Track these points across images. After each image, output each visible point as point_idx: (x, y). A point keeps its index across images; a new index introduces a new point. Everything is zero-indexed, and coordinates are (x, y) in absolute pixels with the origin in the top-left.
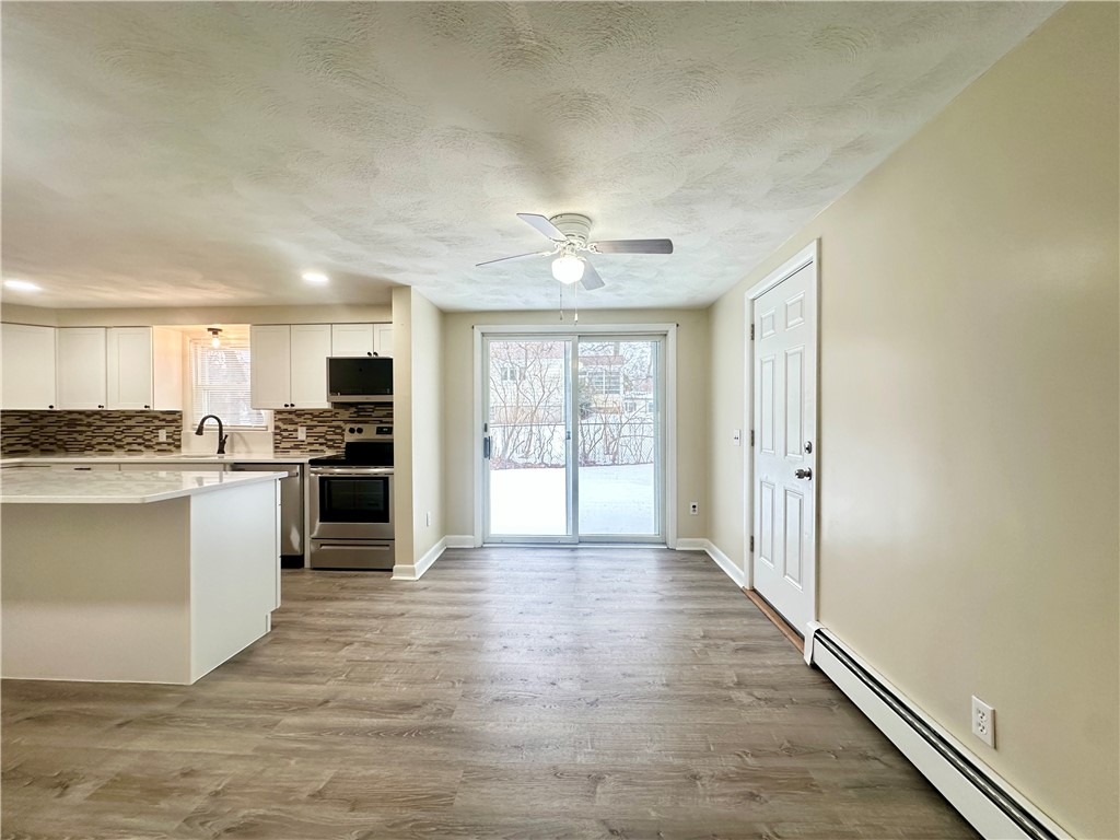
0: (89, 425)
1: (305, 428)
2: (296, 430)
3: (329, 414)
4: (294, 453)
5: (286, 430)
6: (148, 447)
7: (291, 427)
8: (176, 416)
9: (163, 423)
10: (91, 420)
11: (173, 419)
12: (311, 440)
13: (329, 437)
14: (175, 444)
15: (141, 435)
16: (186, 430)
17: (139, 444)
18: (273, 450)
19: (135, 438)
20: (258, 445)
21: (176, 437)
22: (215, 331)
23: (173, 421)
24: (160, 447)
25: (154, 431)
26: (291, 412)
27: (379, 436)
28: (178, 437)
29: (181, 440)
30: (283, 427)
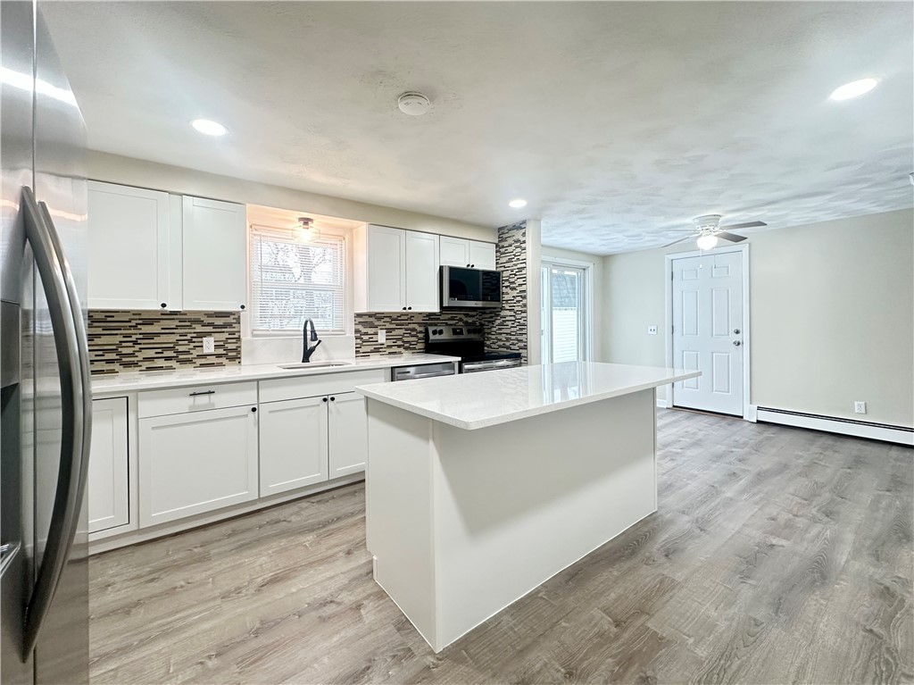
1: (385, 331)
2: (376, 334)
3: (404, 317)
4: (375, 357)
5: (366, 334)
6: (182, 362)
7: (371, 331)
8: (230, 320)
9: (210, 329)
11: (225, 323)
12: (390, 343)
13: (405, 339)
14: (231, 353)
15: (172, 345)
16: (246, 337)
17: (168, 359)
18: (354, 355)
19: (160, 350)
20: (339, 350)
21: (230, 346)
22: (306, 221)
23: (224, 326)
24: (203, 361)
25: (194, 340)
26: (370, 315)
27: (455, 337)
28: (234, 346)
29: (237, 350)
30: (364, 330)
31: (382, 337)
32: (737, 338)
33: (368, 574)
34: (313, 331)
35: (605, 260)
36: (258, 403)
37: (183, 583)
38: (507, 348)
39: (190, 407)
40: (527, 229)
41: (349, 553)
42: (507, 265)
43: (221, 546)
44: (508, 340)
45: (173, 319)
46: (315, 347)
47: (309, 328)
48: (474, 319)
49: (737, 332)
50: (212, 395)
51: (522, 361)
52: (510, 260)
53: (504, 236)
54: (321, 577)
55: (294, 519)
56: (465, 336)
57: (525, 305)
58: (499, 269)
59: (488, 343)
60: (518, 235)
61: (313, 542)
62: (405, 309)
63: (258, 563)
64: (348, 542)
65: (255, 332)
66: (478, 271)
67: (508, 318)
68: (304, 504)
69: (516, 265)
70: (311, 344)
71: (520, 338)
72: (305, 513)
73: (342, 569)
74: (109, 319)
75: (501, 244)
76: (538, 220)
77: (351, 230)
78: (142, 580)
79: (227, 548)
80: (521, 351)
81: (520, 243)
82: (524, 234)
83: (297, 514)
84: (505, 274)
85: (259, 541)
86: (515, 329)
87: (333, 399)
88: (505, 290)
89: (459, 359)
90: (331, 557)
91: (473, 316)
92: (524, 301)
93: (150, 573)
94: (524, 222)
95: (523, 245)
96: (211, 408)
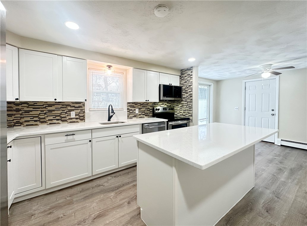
0: (18, 110)
1: (138, 109)
2: (135, 110)
3: (146, 104)
4: (134, 119)
5: (131, 110)
6: (63, 121)
7: (133, 109)
8: (81, 105)
9: (73, 108)
10: (20, 107)
11: (79, 106)
12: (140, 113)
13: (146, 112)
14: (81, 118)
15: (59, 115)
16: (87, 111)
17: (58, 120)
18: (127, 118)
19: (55, 117)
20: (121, 116)
21: (81, 115)
22: (110, 67)
23: (79, 107)
24: (71, 121)
25: (67, 112)
26: (133, 103)
27: (164, 111)
28: (82, 115)
29: (84, 116)
30: (130, 109)
31: (137, 111)
32: (273, 112)
33: (138, 215)
34: (112, 109)
35: (218, 82)
36: (92, 138)
37: (62, 215)
38: (184, 116)
39: (65, 140)
40: (193, 70)
41: (129, 203)
42: (184, 84)
43: (77, 197)
44: (184, 112)
45: (60, 105)
46: (113, 115)
47: (110, 108)
48: (171, 104)
49: (273, 110)
50: (74, 136)
51: (190, 121)
52: (186, 82)
53: (183, 73)
54: (118, 216)
55: (106, 184)
56: (168, 111)
57: (192, 100)
58: (181, 86)
59: (176, 113)
60: (189, 72)
61: (114, 196)
62: (146, 101)
63: (92, 207)
64: (128, 197)
65: (90, 110)
66: (172, 86)
67: (184, 104)
68: (109, 177)
69: (188, 84)
70: (111, 114)
71: (189, 112)
72: (110, 182)
73: (127, 211)
74: (35, 105)
75: (182, 76)
76: (197, 66)
77: (126, 70)
78: (46, 213)
79: (80, 198)
80: (190, 117)
81: (190, 76)
82: (192, 72)
83: (107, 182)
84: (183, 87)
85: (92, 195)
86: (187, 109)
87: (120, 136)
88: (183, 93)
89: (167, 120)
90: (122, 204)
91: (170, 103)
92: (191, 98)
93: (50, 209)
94: (192, 67)
95: (191, 76)
96: (74, 140)
